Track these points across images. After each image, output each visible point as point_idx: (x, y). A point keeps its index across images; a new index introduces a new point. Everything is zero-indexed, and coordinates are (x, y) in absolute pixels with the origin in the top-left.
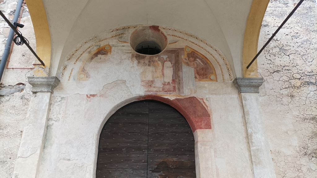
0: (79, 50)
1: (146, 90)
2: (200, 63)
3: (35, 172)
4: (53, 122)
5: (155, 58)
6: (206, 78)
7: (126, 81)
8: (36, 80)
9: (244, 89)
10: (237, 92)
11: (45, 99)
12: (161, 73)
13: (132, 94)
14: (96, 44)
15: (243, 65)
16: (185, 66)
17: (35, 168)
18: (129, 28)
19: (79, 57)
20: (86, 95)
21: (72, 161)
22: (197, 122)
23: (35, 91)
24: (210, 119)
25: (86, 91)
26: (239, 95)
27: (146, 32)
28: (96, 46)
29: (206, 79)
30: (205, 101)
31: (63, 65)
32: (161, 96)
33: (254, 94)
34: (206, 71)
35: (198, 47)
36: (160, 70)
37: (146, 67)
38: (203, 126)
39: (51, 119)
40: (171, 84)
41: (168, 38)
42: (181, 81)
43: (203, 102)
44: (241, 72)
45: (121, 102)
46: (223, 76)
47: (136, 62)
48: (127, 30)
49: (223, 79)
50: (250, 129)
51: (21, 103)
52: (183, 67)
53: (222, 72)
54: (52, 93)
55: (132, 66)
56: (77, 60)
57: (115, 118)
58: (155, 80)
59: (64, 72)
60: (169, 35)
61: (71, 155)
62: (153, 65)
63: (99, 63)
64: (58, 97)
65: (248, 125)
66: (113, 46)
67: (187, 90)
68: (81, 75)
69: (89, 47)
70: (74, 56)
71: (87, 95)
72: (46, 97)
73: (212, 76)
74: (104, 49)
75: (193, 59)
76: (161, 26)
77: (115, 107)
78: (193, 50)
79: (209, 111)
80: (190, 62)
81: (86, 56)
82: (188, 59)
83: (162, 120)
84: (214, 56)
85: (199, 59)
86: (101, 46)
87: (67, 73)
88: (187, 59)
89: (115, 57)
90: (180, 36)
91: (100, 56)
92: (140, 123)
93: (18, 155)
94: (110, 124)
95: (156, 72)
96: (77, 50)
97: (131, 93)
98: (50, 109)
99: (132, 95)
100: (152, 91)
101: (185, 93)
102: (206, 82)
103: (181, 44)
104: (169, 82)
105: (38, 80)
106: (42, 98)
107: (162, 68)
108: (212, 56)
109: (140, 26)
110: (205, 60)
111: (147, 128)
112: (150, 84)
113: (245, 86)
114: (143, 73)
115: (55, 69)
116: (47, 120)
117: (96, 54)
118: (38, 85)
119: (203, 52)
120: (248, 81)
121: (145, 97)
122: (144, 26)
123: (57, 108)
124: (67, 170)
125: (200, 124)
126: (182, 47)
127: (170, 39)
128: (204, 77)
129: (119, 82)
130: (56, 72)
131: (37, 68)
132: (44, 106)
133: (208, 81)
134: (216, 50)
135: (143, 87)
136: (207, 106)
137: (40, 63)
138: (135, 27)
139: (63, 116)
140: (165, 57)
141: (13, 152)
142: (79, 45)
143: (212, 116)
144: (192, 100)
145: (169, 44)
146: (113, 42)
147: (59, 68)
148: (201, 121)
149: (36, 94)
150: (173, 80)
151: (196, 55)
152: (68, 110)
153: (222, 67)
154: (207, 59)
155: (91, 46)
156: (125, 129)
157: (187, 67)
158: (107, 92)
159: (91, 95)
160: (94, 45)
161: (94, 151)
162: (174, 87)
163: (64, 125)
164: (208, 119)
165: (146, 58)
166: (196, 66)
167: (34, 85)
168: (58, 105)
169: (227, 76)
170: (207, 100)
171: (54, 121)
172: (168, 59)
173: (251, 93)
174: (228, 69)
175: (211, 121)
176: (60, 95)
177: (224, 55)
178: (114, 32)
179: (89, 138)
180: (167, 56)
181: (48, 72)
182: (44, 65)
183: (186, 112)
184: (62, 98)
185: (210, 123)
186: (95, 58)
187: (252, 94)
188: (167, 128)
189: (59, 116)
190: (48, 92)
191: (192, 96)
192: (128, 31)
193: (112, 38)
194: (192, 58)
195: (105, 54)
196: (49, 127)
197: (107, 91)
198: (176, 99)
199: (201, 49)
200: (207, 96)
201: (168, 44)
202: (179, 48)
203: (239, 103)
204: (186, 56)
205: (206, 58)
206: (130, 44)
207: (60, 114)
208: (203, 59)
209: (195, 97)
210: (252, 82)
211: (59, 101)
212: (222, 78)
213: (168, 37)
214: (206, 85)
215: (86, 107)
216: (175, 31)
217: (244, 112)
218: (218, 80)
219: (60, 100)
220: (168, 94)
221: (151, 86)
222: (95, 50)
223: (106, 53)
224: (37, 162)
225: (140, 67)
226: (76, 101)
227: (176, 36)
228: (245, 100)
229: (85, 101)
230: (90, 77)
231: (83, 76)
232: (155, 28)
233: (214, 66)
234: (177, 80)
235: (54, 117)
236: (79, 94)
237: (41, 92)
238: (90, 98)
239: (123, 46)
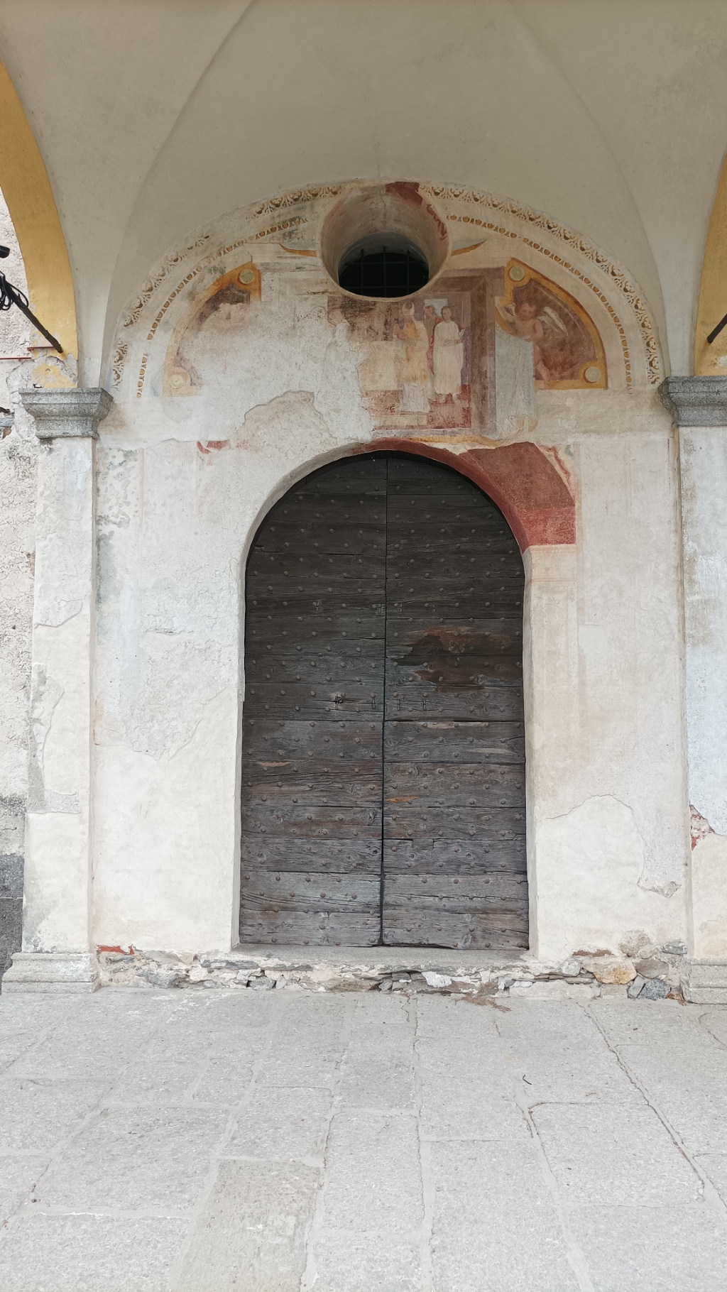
0: (159, 288)
1: (377, 423)
2: (557, 321)
3: (88, 663)
4: (112, 527)
5: (404, 309)
6: (572, 376)
7: (313, 396)
8: (44, 401)
9: (690, 412)
10: (669, 425)
11: (78, 458)
12: (424, 365)
13: (336, 438)
14: (212, 265)
15: (695, 329)
16: (505, 336)
17: (86, 653)
18: (315, 195)
19: (160, 315)
20: (196, 445)
21: (178, 636)
22: (533, 523)
23: (47, 433)
24: (573, 514)
25: (193, 431)
26: (674, 434)
27: (373, 206)
28: (210, 271)
29: (572, 382)
30: (561, 455)
31: (115, 346)
32: (426, 441)
33: (721, 428)
34: (572, 353)
35: (553, 261)
36: (423, 354)
37: (375, 343)
38: (549, 534)
39: (106, 518)
40: (457, 402)
41: (448, 231)
42: (490, 392)
43: (556, 457)
44: (687, 353)
45: (304, 464)
46: (628, 367)
47: (342, 325)
48: (308, 203)
49: (629, 379)
50: (690, 543)
51: (12, 472)
52: (497, 339)
53: (626, 355)
54: (95, 438)
55: (330, 340)
56: (155, 326)
57: (286, 512)
58: (406, 387)
59: (120, 367)
60: (454, 218)
61: (174, 619)
62: (400, 336)
63: (226, 333)
64: (115, 452)
65: (687, 530)
66: (267, 267)
67: (507, 421)
68: (175, 377)
69: (189, 277)
70: (143, 312)
71: (199, 444)
72: (82, 452)
73: (592, 368)
74: (238, 280)
75: (533, 309)
76: (428, 182)
77: (285, 480)
78: (533, 276)
79: (573, 487)
80: (523, 319)
81: (182, 308)
82: (517, 311)
83: (428, 516)
84: (606, 293)
85: (554, 308)
86: (228, 270)
87: (130, 372)
88: (513, 308)
89: (274, 309)
90: (490, 222)
91: (225, 307)
92: (360, 526)
93: (36, 620)
94: (272, 529)
95: (408, 360)
96: (151, 290)
97: (331, 436)
98: (98, 490)
99: (334, 440)
100: (396, 427)
101: (499, 430)
102: (572, 391)
103: (494, 254)
104: (450, 395)
105: (51, 399)
106: (71, 457)
107: (427, 346)
108: (599, 295)
109: (353, 185)
110: (573, 313)
111: (383, 540)
112: (390, 401)
113: (693, 405)
114: (368, 366)
115: (92, 359)
116: (94, 523)
117: (214, 302)
118: (51, 414)
119: (567, 282)
120: (705, 389)
121: (374, 444)
122: (366, 185)
123: (118, 485)
124: (167, 659)
125: (540, 528)
126: (495, 266)
127: (456, 233)
128: (565, 374)
129: (292, 397)
130: (98, 372)
131: (40, 358)
132: (80, 481)
133: (578, 388)
134: (613, 274)
135: (366, 413)
136: (566, 472)
137: (48, 344)
138: (335, 193)
139: (137, 509)
140: (438, 304)
141: (17, 611)
142: (155, 271)
143: (580, 502)
144: (523, 453)
145: (455, 253)
146: (264, 254)
147: (104, 357)
148: (545, 521)
149: (51, 444)
150: (464, 387)
151: (545, 293)
152: (149, 490)
153: (629, 335)
154: (581, 307)
155: (194, 273)
156: (316, 544)
157: (512, 338)
158: (259, 433)
159: (211, 444)
160: (202, 267)
161: (237, 608)
162: (467, 412)
163: (144, 535)
164: (568, 512)
165: (377, 309)
166: (540, 334)
167: (39, 416)
168: (118, 475)
169: (640, 369)
170: (570, 454)
171: (115, 523)
172: (448, 310)
173: (711, 426)
174: (648, 344)
175: (574, 519)
176: (119, 446)
177: (641, 289)
178: (266, 216)
179: (217, 573)
180: (444, 302)
181: (76, 373)
182: (60, 351)
183: (502, 492)
184: (127, 454)
185: (573, 526)
186: (212, 317)
187: (715, 429)
188: (442, 541)
189: (125, 509)
190: (83, 436)
191: (521, 440)
192: (312, 207)
193: (262, 238)
194: (530, 305)
195: (242, 302)
196: (102, 543)
197: (258, 428)
198: (471, 452)
199: (564, 268)
200: (569, 440)
201: (450, 252)
202: (487, 270)
203: (671, 459)
204: (509, 296)
205: (577, 302)
206: (323, 257)
207: (128, 504)
208: (566, 306)
209: (532, 445)
210: (718, 392)
211: (120, 464)
212: (624, 377)
213: (450, 225)
214: (569, 402)
215: (200, 480)
216: (476, 200)
217: (680, 489)
218: (610, 385)
219: (122, 459)
220: (448, 436)
221: (391, 409)
222: (207, 285)
223: (245, 295)
224: (88, 639)
225: (358, 344)
226: (169, 463)
227: (479, 222)
228: (689, 452)
229: (194, 462)
230: (201, 385)
231: (181, 380)
232: (407, 191)
233: (601, 331)
234: (477, 387)
235: (112, 511)
236: (173, 439)
237: (65, 436)
238: (208, 452)
239: (299, 268)
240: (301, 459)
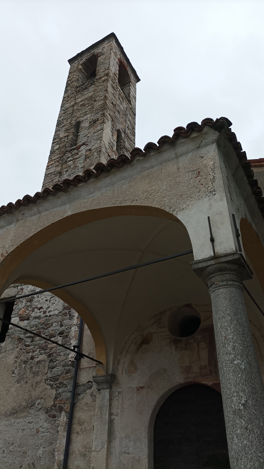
0: (128, 342)
1: (185, 377)
3: (105, 465)
4: (114, 416)
5: (190, 340)
7: (167, 370)
8: (98, 379)
11: (106, 395)
12: (197, 356)
14: (140, 334)
17: (105, 461)
18: (165, 311)
19: (128, 350)
21: (131, 455)
23: (99, 388)
25: (135, 384)
27: (183, 310)
28: (140, 336)
31: (117, 360)
32: (199, 381)
36: (196, 353)
37: (183, 352)
39: (113, 414)
40: (207, 367)
46: (260, 351)
47: (173, 347)
51: (91, 400)
54: (111, 388)
55: (171, 352)
56: (126, 353)
58: (192, 364)
59: (118, 366)
60: (202, 311)
61: (130, 449)
62: (190, 348)
63: (144, 353)
64: (116, 392)
66: (154, 333)
68: (131, 368)
69: (135, 338)
70: (124, 349)
71: (137, 388)
72: (107, 393)
74: (147, 337)
76: (193, 303)
81: (133, 347)
86: (144, 335)
87: (120, 367)
89: (156, 344)
91: (144, 346)
93: (93, 449)
95: (192, 355)
96: (126, 343)
98: (111, 404)
99: (173, 383)
100: (190, 378)
106: (104, 395)
107: (197, 350)
109: (175, 307)
112: (188, 369)
114: (181, 359)
115: (110, 365)
116: (109, 416)
117: (141, 345)
118: (100, 382)
121: (185, 383)
122: (178, 306)
123: (116, 402)
124: (128, 463)
127: (203, 316)
129: (161, 371)
130: (112, 369)
131: (98, 367)
132: (106, 402)
134: (250, 321)
135: (182, 374)
138: (170, 310)
139: (121, 410)
140: (199, 337)
141: (90, 446)
142: (127, 338)
145: (203, 321)
146: (153, 329)
147: (113, 364)
149: (100, 391)
150: (209, 363)
152: (124, 404)
155: (136, 337)
158: (153, 383)
159: (140, 388)
160: (138, 335)
161: (147, 444)
162: (211, 371)
163: (122, 419)
165: (183, 341)
167: (98, 383)
168: (116, 399)
171: (115, 415)
172: (202, 339)
176: (117, 390)
178: (153, 319)
179: (142, 431)
180: (201, 336)
181: (106, 370)
182: (101, 363)
184: (119, 392)
186: (140, 349)
189: (118, 410)
190: (107, 388)
192: (165, 314)
193: (152, 325)
195: (148, 344)
196: (112, 422)
197: (152, 381)
198: (214, 384)
202: (212, 325)
206: (168, 328)
207: (119, 408)
211: (117, 396)
213: (201, 314)
215: (137, 399)
219: (118, 394)
220: (206, 379)
221: (189, 372)
222: (139, 340)
223: (149, 342)
224: (106, 456)
225: (178, 352)
226: (129, 394)
227: (209, 311)
229: (136, 394)
230: (137, 369)
231: (133, 368)
232: (189, 305)
234: (213, 362)
235: (114, 411)
236: (130, 387)
237: (103, 389)
238: (139, 390)
239: (162, 332)
240: (164, 391)
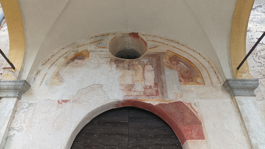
0: (56, 56)
1: (125, 94)
2: (184, 66)
4: (15, 132)
5: (134, 62)
6: (192, 81)
7: (103, 86)
9: (237, 92)
10: (230, 96)
11: (9, 105)
12: (141, 77)
13: (110, 99)
14: (74, 50)
15: (232, 66)
16: (168, 69)
18: (108, 35)
19: (55, 62)
20: (57, 101)
22: (187, 131)
24: (202, 127)
25: (58, 96)
26: (232, 99)
27: (125, 40)
28: (73, 51)
29: (193, 83)
30: (193, 106)
31: (36, 70)
32: (143, 100)
33: (250, 97)
34: (191, 74)
35: (180, 51)
36: (141, 74)
37: (125, 71)
38: (194, 135)
39: (14, 129)
40: (153, 88)
41: (147, 43)
42: (164, 85)
43: (191, 107)
44: (230, 73)
45: (97, 108)
46: (210, 79)
47: (114, 66)
48: (106, 36)
49: (212, 82)
50: (253, 139)
52: (165, 70)
53: (209, 75)
54: (19, 98)
55: (110, 69)
56: (52, 65)
57: (89, 128)
58: (135, 83)
59: (36, 76)
60: (149, 40)
62: (133, 69)
63: (75, 67)
64: (26, 104)
65: (250, 134)
66: (91, 51)
67: (171, 94)
68: (55, 80)
69: (66, 53)
70: (49, 61)
71: (58, 101)
72: (12, 102)
73: (198, 79)
74: (82, 54)
75: (176, 62)
76: (141, 33)
77: (89, 114)
78: (175, 54)
79: (200, 118)
80: (173, 65)
81: (62, 60)
82: (171, 63)
83: (144, 130)
84: (199, 59)
85: (183, 62)
86: (79, 51)
87: (39, 79)
88: (169, 62)
89: (92, 61)
90: (160, 42)
91: (76, 61)
92: (118, 134)
94: (83, 135)
95: (136, 75)
96: (53, 56)
97: (108, 98)
98: (14, 117)
99: (109, 100)
100: (132, 96)
101: (169, 97)
102: (193, 85)
103: (162, 49)
104: (151, 86)
105: (5, 84)
106: (7, 104)
107: (142, 72)
108: (196, 59)
109: (119, 33)
110: (188, 63)
111: (126, 139)
112: (130, 88)
113: (238, 89)
114: (122, 77)
115: (26, 73)
116: (7, 130)
118: (4, 89)
119: (186, 56)
120: (241, 83)
121: (124, 102)
122: (123, 33)
123: (23, 116)
125: (190, 133)
126: (163, 52)
127: (150, 44)
128: (190, 80)
129: (95, 86)
130: (27, 77)
131: (6, 71)
132: (7, 113)
133: (195, 84)
134: (199, 54)
135: (121, 91)
136: (196, 112)
137: (10, 67)
138: (114, 34)
139: (28, 124)
140: (145, 61)
142: (56, 51)
143: (204, 123)
144: (178, 105)
145: (150, 49)
146: (91, 48)
147: (31, 73)
148: (191, 130)
150: (155, 84)
151: (179, 59)
152: (35, 117)
153: (209, 70)
154: (191, 62)
155: (68, 52)
156: (100, 141)
157: (170, 70)
158: (82, 97)
159: (63, 101)
160: (71, 50)
162: (157, 91)
163: (28, 135)
164: (200, 127)
165: (126, 62)
166: (179, 69)
168: (24, 112)
169: (215, 79)
170: (196, 105)
171: (17, 130)
172: (149, 62)
173: (246, 96)
174: (215, 72)
175: (203, 130)
176: (28, 101)
177: (209, 58)
178: (93, 39)
180: (147, 60)
181: (18, 76)
182: (14, 68)
183: (173, 119)
184: (30, 104)
185: (203, 132)
186: (71, 63)
187: (248, 97)
188: (150, 140)
189: (23, 125)
190: (14, 97)
191: (179, 100)
192: (107, 37)
193: (91, 44)
194: (175, 61)
195: (82, 59)
196: (8, 139)
197: (81, 96)
198: (160, 104)
199: (184, 52)
200: (195, 101)
201: (148, 48)
202: (160, 53)
203: (234, 108)
204: (168, 59)
205: (190, 61)
206: (109, 49)
207: (25, 122)
208: (186, 62)
209: (182, 102)
210: (246, 84)
211: (26, 108)
212: (210, 82)
213: (148, 42)
214: (193, 89)
215: (56, 114)
216: (155, 37)
217: (242, 118)
218: (205, 84)
219: (28, 106)
220: (151, 99)
221: (130, 90)
222: (72, 55)
223: (83, 58)
225: (119, 71)
226: (45, 107)
227: (156, 42)
228: (241, 105)
229: (55, 107)
230: (63, 82)
231: (57, 80)
232: (135, 35)
233: (199, 69)
234: (160, 84)
235: (17, 126)
236: (49, 99)
237: (7, 97)
238: (61, 103)
239: (101, 51)
240: (96, 106)
